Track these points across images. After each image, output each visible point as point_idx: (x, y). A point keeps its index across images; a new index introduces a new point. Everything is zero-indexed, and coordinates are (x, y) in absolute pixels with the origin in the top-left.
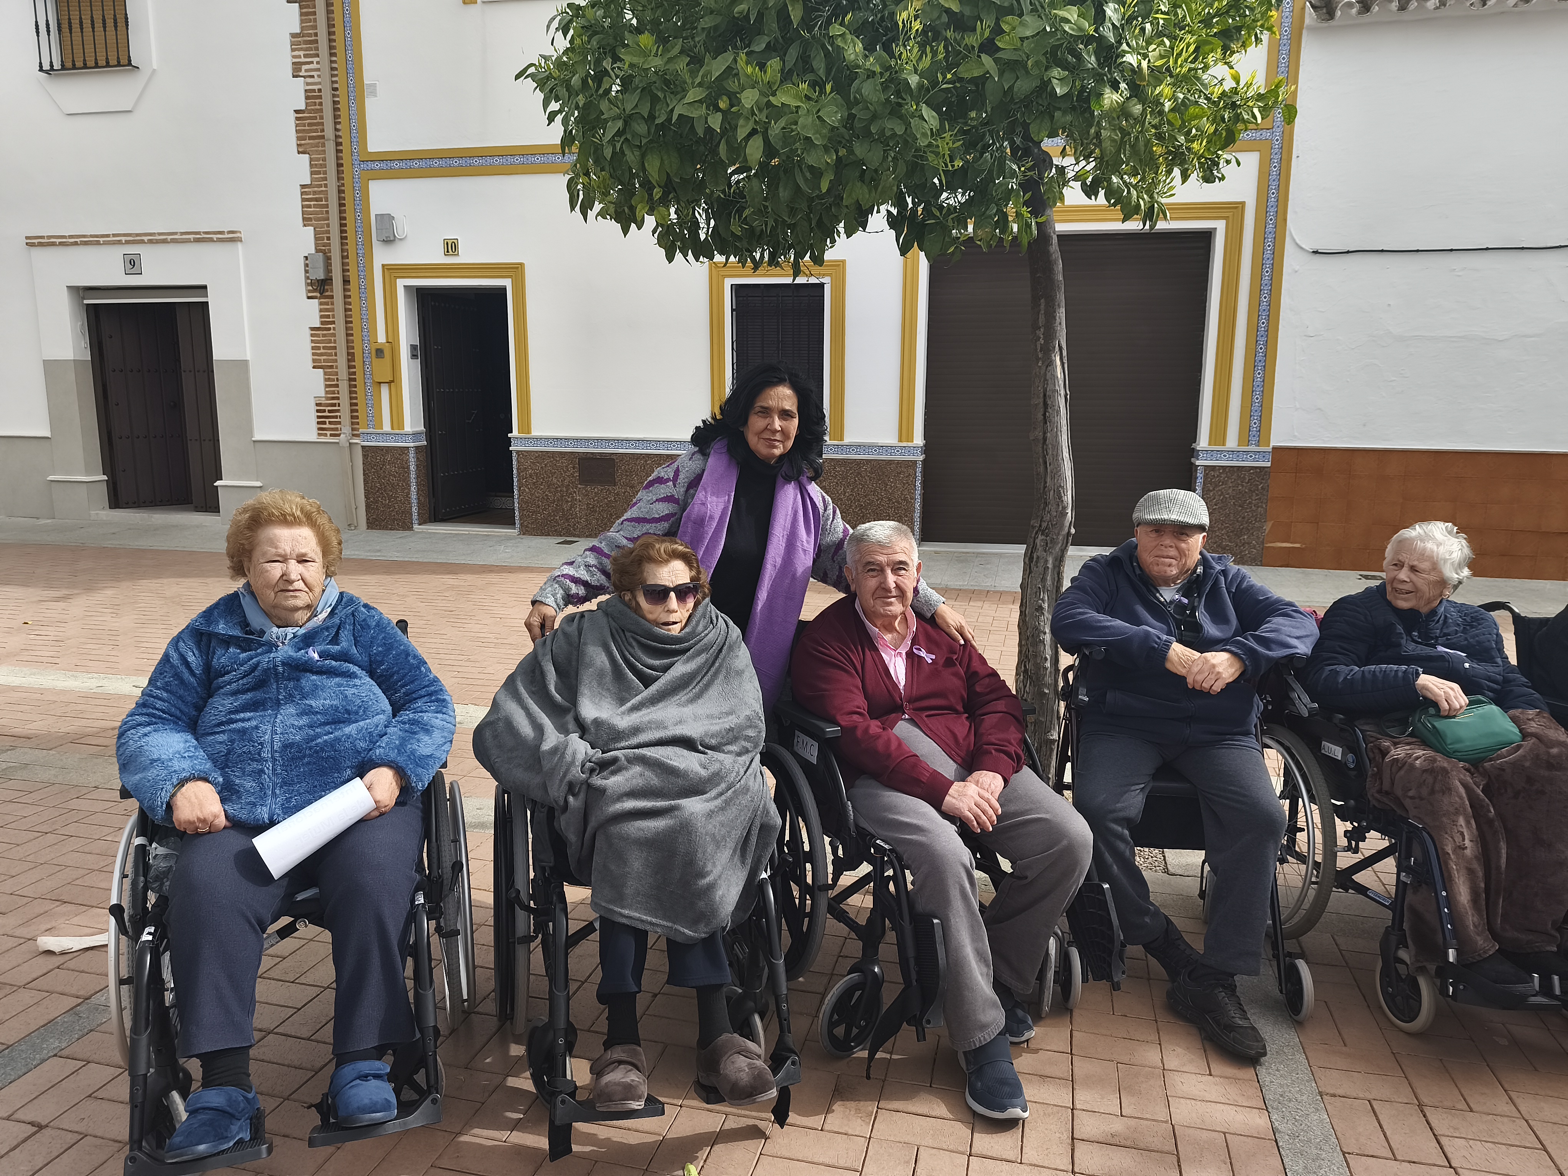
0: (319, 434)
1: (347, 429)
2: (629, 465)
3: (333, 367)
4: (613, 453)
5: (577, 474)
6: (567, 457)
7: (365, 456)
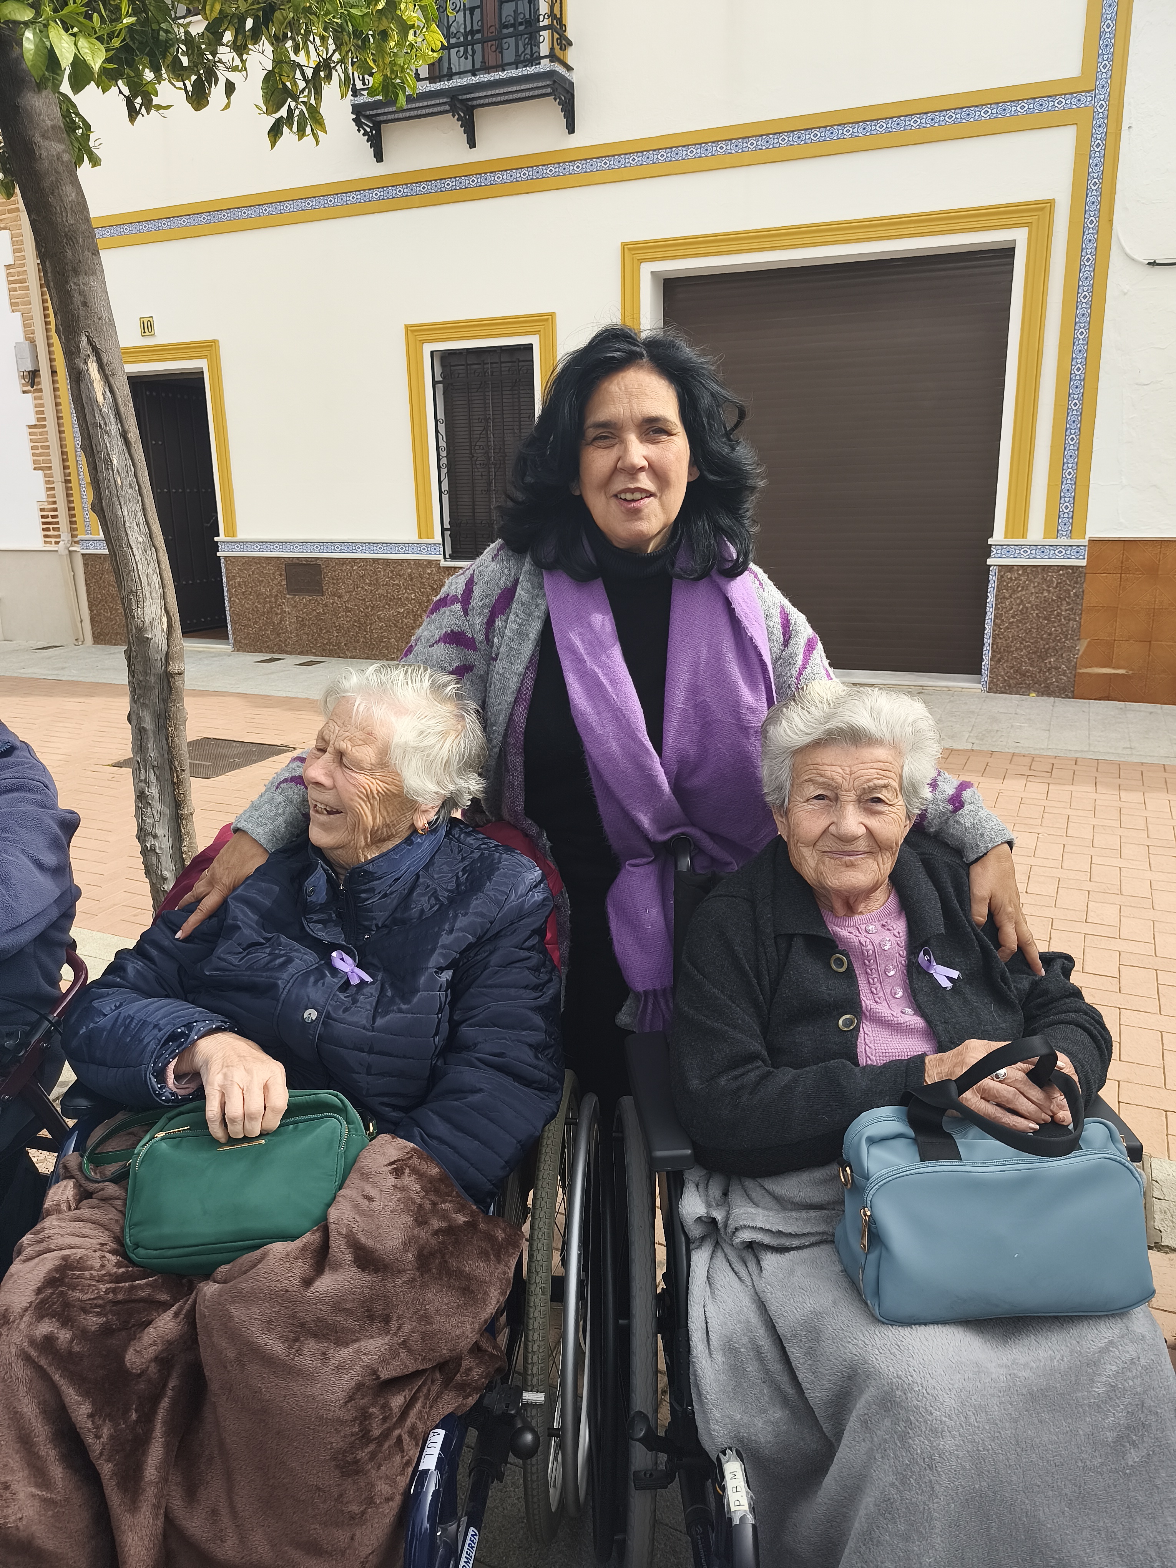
0: (46, 542)
1: (65, 536)
2: (335, 571)
3: (50, 468)
4: (318, 558)
5: (284, 583)
6: (273, 563)
7: (86, 565)
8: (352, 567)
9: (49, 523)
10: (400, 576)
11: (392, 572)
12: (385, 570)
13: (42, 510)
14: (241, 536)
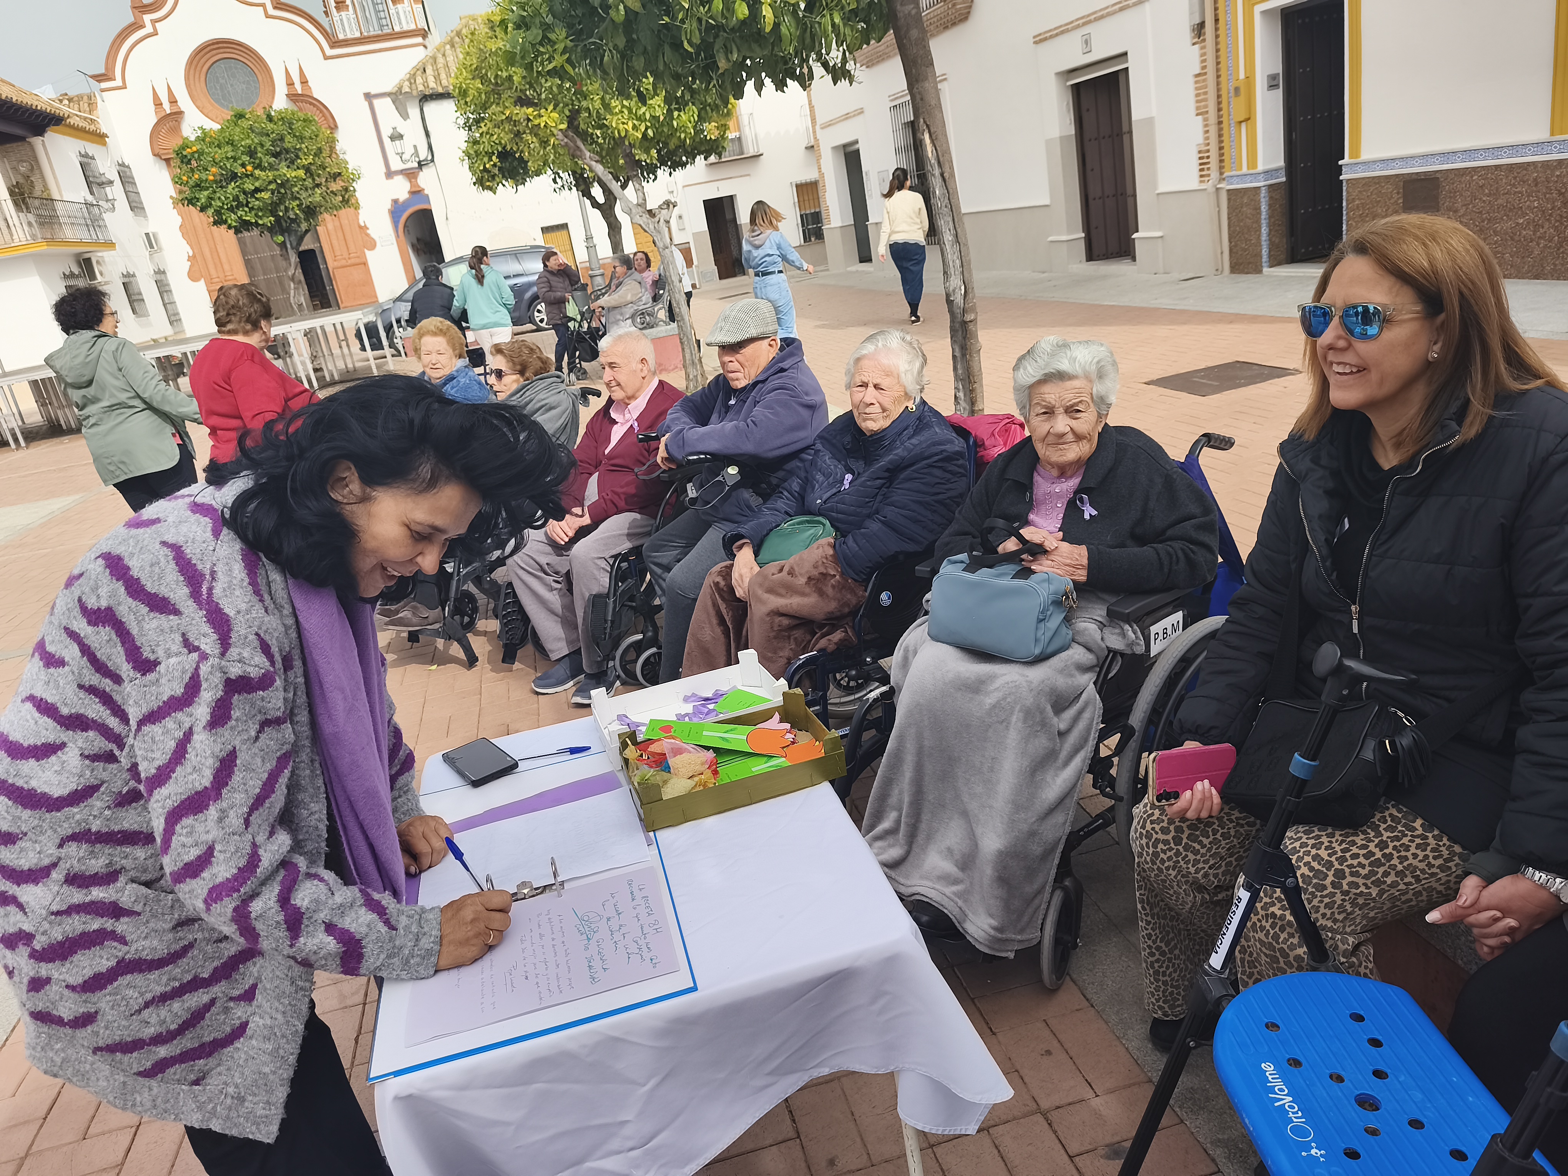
0: (1201, 182)
1: (1214, 174)
2: (1453, 184)
3: (1207, 112)
4: (1438, 171)
5: (1401, 201)
6: (1392, 181)
7: (1229, 200)
8: (1472, 177)
9: (1203, 165)
10: (1524, 182)
11: (1515, 178)
12: (1507, 177)
13: (1200, 152)
14: (1366, 155)
